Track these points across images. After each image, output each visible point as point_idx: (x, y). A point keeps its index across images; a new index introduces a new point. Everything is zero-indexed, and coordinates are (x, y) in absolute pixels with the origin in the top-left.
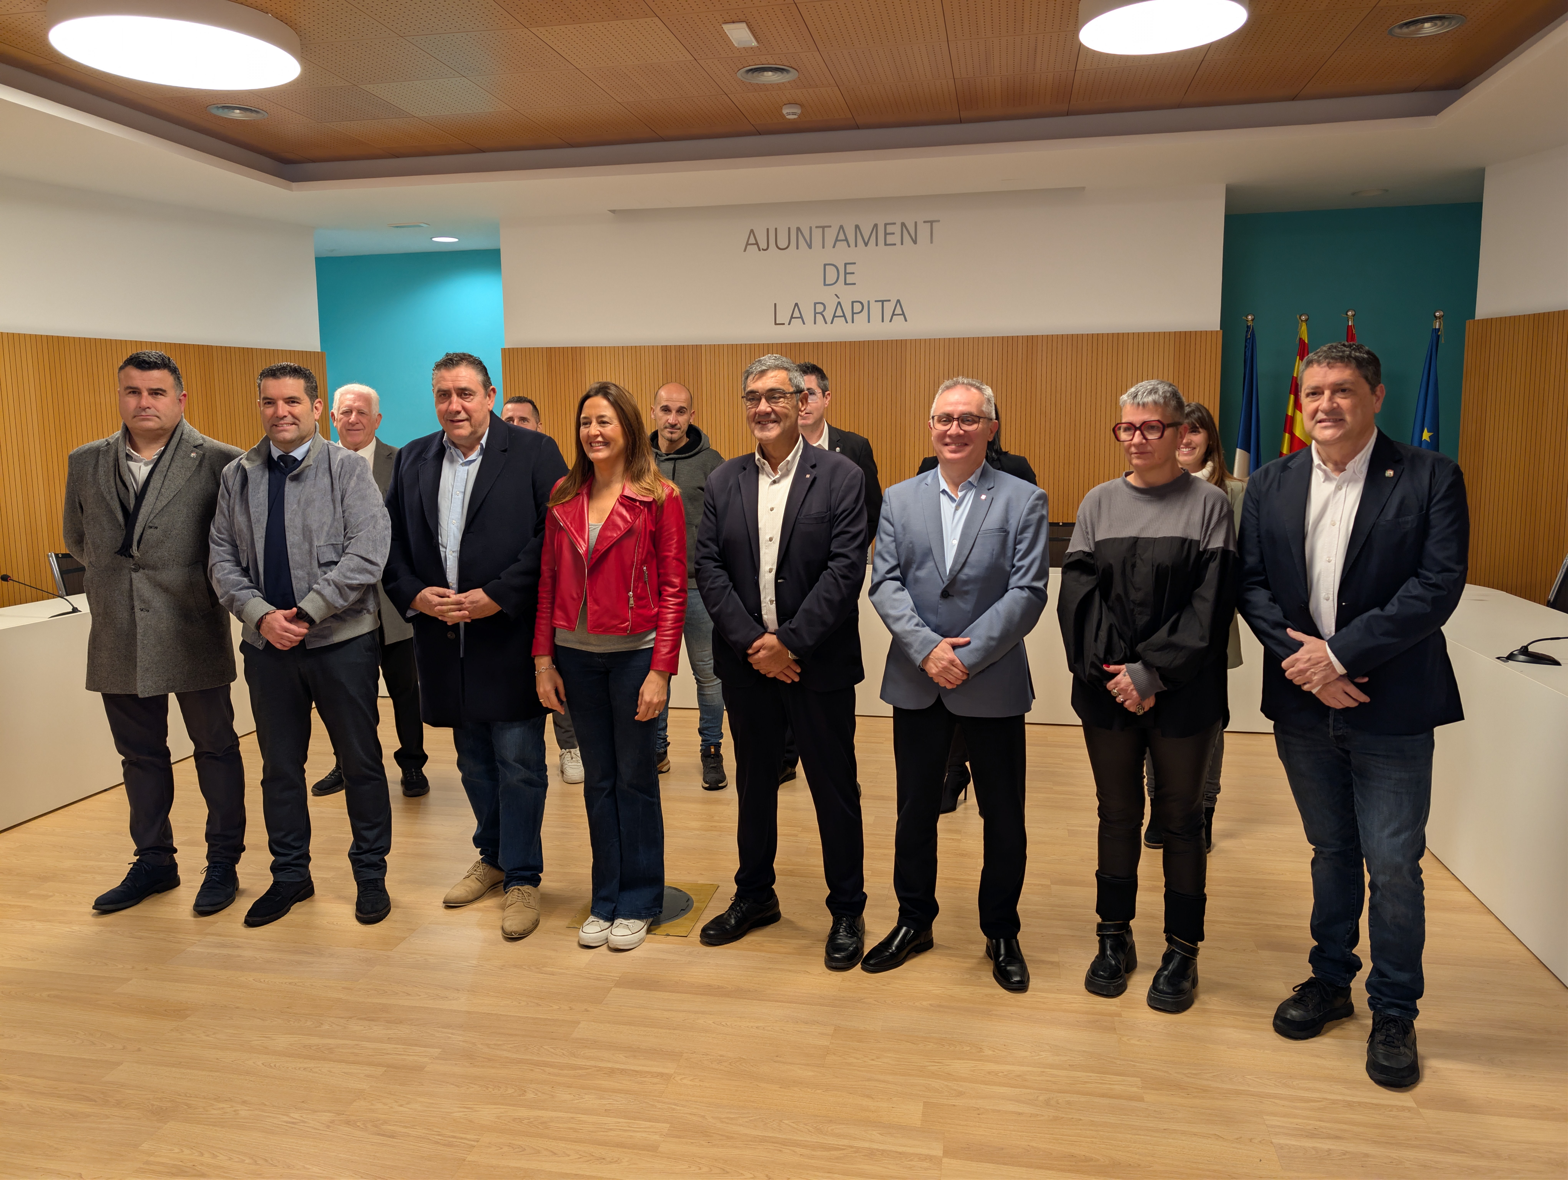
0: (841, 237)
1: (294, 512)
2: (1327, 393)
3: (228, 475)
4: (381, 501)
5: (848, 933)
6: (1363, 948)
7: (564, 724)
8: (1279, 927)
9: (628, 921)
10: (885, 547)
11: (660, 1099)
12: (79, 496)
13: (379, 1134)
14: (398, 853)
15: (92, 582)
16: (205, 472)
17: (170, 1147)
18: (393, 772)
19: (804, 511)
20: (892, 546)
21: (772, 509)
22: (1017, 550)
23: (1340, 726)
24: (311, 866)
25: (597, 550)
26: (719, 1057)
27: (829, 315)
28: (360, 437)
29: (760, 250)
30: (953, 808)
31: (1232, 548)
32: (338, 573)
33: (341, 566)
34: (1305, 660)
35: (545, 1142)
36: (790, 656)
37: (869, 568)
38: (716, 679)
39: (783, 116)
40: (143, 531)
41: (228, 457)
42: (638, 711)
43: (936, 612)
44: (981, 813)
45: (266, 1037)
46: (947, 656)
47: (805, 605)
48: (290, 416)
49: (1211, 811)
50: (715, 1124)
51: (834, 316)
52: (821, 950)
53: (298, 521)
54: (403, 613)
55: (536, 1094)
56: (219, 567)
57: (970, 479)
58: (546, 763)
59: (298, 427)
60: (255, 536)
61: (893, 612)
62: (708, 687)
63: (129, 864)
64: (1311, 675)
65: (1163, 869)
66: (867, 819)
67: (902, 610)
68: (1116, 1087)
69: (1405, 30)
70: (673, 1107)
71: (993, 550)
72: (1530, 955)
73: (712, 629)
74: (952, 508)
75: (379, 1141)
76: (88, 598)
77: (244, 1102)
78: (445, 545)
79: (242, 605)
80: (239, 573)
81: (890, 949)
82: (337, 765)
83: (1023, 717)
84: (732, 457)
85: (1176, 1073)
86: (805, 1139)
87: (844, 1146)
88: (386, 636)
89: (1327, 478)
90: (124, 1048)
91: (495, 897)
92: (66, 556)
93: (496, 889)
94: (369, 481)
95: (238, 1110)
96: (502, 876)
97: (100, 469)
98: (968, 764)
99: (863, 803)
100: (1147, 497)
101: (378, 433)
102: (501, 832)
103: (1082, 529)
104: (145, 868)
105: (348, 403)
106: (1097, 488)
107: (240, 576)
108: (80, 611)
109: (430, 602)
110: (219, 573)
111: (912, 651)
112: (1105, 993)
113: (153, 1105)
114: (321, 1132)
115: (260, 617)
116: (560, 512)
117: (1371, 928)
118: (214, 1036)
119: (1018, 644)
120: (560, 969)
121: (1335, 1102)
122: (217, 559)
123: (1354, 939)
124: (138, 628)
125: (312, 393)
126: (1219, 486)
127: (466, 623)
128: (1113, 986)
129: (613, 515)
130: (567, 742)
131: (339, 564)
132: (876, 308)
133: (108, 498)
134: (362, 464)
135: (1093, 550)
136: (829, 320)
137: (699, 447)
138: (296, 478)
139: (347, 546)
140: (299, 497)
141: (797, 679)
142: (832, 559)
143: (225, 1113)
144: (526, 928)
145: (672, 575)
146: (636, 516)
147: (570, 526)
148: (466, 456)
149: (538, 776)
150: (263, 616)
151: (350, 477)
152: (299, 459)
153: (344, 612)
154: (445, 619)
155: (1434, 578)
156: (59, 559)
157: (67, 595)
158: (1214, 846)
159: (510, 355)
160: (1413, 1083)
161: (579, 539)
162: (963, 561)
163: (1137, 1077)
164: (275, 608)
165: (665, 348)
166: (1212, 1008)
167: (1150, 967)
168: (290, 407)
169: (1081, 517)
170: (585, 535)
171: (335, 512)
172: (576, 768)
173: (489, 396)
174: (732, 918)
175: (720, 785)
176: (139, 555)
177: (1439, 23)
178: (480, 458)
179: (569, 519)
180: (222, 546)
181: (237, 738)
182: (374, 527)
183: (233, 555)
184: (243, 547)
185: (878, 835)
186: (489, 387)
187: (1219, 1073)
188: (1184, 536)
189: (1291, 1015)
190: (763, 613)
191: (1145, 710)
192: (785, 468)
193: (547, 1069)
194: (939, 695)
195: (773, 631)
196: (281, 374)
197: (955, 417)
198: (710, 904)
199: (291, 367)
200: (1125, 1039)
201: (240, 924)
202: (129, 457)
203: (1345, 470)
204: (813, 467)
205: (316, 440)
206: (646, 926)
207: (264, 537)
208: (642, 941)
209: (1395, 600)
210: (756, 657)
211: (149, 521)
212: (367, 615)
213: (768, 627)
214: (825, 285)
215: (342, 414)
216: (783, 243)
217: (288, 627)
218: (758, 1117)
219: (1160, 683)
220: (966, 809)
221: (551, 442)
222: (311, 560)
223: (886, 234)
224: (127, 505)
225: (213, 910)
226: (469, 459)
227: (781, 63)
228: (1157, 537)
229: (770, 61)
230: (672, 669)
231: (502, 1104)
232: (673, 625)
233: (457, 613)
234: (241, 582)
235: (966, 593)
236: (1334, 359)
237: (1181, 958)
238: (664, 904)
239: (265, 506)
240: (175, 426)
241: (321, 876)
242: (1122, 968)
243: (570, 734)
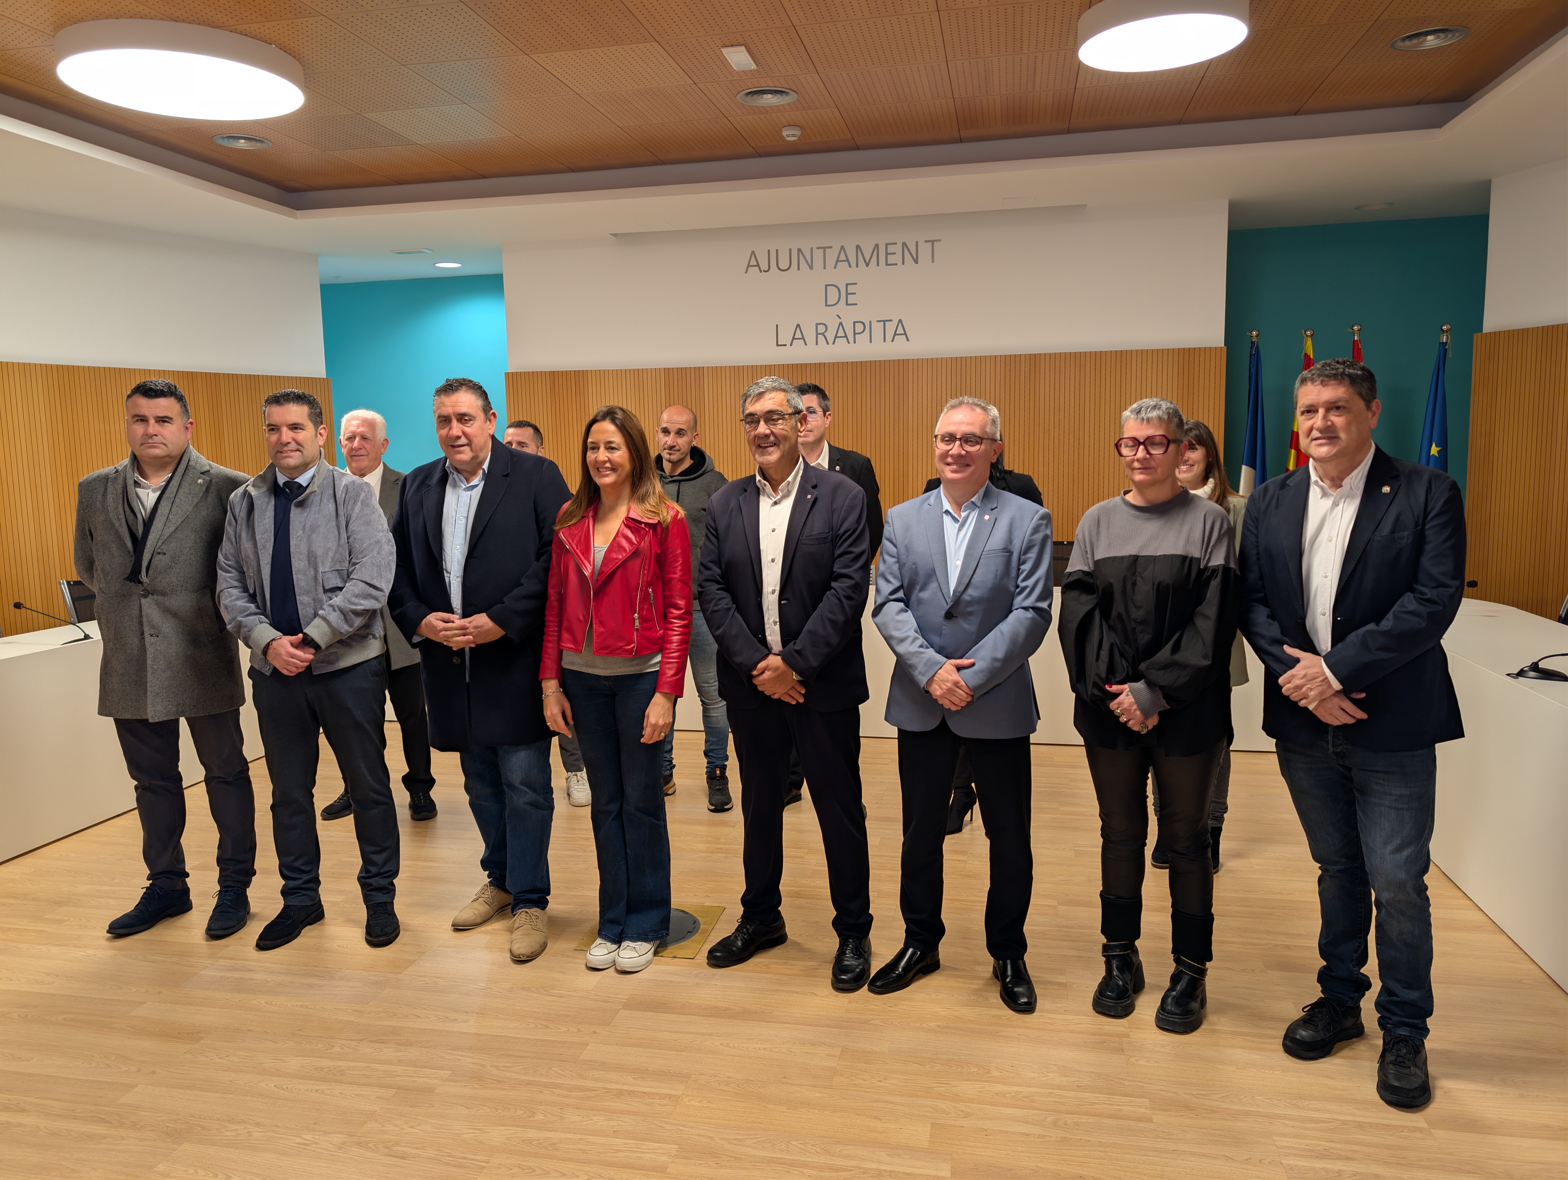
0: (842, 257)
1: (300, 538)
2: (1321, 411)
3: (234, 502)
4: (386, 526)
5: (854, 955)
6: (1371, 968)
7: (570, 747)
8: (1288, 947)
9: (636, 944)
10: (888, 568)
11: (668, 1120)
12: (88, 523)
13: (390, 1156)
14: (406, 876)
15: (102, 609)
16: (212, 498)
17: (185, 1169)
18: (401, 797)
19: (807, 532)
20: (896, 567)
21: (774, 530)
22: (1021, 571)
23: (1340, 742)
24: (322, 890)
25: (603, 572)
26: (726, 1079)
27: (830, 336)
28: (365, 463)
29: (761, 272)
30: (959, 830)
31: (1232, 565)
32: (343, 598)
33: (346, 592)
34: (1301, 676)
35: (555, 1164)
36: (795, 677)
37: (872, 589)
38: (721, 701)
39: (783, 138)
40: (152, 557)
41: (235, 483)
42: (643, 733)
43: (940, 634)
44: (987, 834)
45: (279, 1060)
46: (951, 678)
47: (808, 626)
48: (293, 443)
49: (1217, 831)
50: (723, 1145)
51: (836, 337)
52: (828, 972)
53: (304, 548)
54: (409, 639)
55: (546, 1116)
56: (227, 594)
57: (973, 500)
58: (552, 785)
59: (302, 454)
60: (261, 563)
61: (896, 634)
62: (713, 708)
63: (142, 888)
64: (1307, 690)
65: (1169, 889)
66: (873, 841)
67: (905, 632)
68: (1124, 1108)
69: (1408, 43)
70: (682, 1128)
71: (997, 571)
72: (1543, 975)
73: (716, 651)
74: (956, 528)
75: (391, 1163)
76: (99, 624)
77: (257, 1124)
78: (449, 570)
79: (249, 631)
80: (246, 599)
81: (897, 970)
82: (346, 790)
83: (1029, 737)
84: (735, 479)
85: (1185, 1093)
86: (813, 1160)
87: (852, 1167)
88: (392, 660)
89: (1325, 494)
90: (139, 1070)
91: (503, 919)
92: (77, 583)
93: (504, 912)
94: (374, 506)
95: (251, 1132)
96: (510, 899)
97: (109, 496)
98: (973, 785)
99: (868, 823)
100: (1147, 515)
101: (384, 458)
102: (508, 855)
103: (1081, 548)
104: (157, 892)
105: (353, 428)
106: (1097, 506)
107: (248, 602)
108: (92, 638)
109: (435, 627)
110: (227, 599)
111: (916, 673)
112: (1112, 1014)
113: (167, 1127)
114: (333, 1153)
115: (266, 643)
116: (566, 535)
117: (1378, 947)
118: (227, 1058)
119: (1023, 665)
120: (568, 991)
121: (1345, 1123)
122: (224, 586)
123: (1363, 959)
124: (148, 653)
125: (316, 419)
126: (1221, 505)
127: (471, 648)
128: (1121, 1006)
129: (618, 537)
130: (573, 765)
131: (344, 590)
132: (878, 328)
133: (117, 524)
134: (366, 490)
135: (1093, 569)
136: (831, 341)
137: (703, 469)
138: (301, 505)
139: (352, 572)
140: (303, 523)
141: (801, 700)
142: (835, 580)
143: (238, 1134)
144: (534, 951)
145: (678, 598)
146: (641, 538)
147: (575, 548)
148: (468, 481)
149: (544, 799)
150: (269, 642)
151: (354, 503)
152: (305, 485)
153: (349, 637)
154: (450, 645)
155: (1429, 593)
156: (71, 587)
157: (79, 622)
158: (1222, 866)
159: (513, 379)
160: (1425, 1104)
161: (585, 561)
162: (967, 582)
163: (1146, 1098)
164: (281, 634)
165: (667, 371)
166: (1221, 1028)
167: (1158, 987)
168: (294, 434)
169: (1080, 537)
170: (590, 557)
171: (339, 538)
172: (582, 791)
173: (490, 420)
174: (738, 940)
175: (726, 807)
176: (148, 581)
177: (1442, 35)
178: (483, 483)
179: (575, 542)
180: (229, 572)
181: (246, 763)
182: (379, 553)
183: (240, 581)
184: (250, 573)
185: (884, 856)
186: (489, 411)
187: (1228, 1094)
188: (1184, 554)
189: (1301, 1036)
190: (767, 634)
191: (1149, 729)
192: (786, 489)
193: (555, 1091)
194: (944, 717)
195: (777, 652)
196: (285, 400)
197: (958, 437)
198: (717, 926)
199: (294, 393)
200: (1133, 1060)
201: (251, 948)
202: (137, 484)
203: (1342, 486)
204: (814, 487)
205: (320, 466)
206: (653, 948)
207: (270, 563)
208: (649, 963)
209: (1390, 616)
210: (761, 678)
211: (157, 547)
212: (373, 640)
213: (772, 648)
214: (826, 305)
215: (346, 440)
216: (784, 265)
217: (294, 653)
218: (766, 1138)
219: (1163, 701)
220: (972, 830)
221: (553, 466)
222: (316, 586)
223: (887, 254)
224: (135, 531)
225: (226, 934)
226: (472, 484)
227: (781, 86)
228: (1158, 555)
229: (770, 84)
230: (677, 691)
231: (512, 1126)
232: (679, 648)
233: (462, 638)
234: (248, 608)
235: (970, 614)
236: (1329, 377)
237: (1189, 979)
238: (671, 927)
239: (271, 532)
240: (181, 454)
241: (331, 899)
242: (1130, 989)
243: (575, 757)
